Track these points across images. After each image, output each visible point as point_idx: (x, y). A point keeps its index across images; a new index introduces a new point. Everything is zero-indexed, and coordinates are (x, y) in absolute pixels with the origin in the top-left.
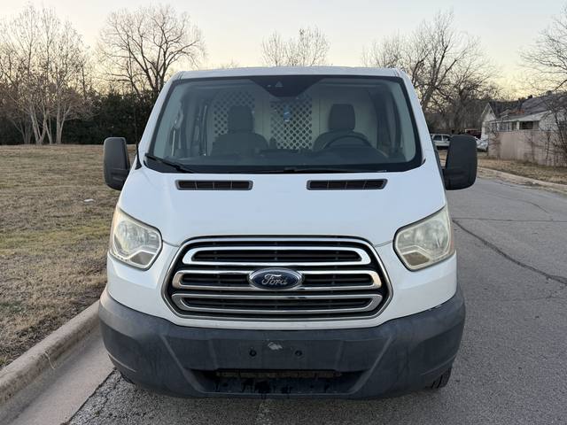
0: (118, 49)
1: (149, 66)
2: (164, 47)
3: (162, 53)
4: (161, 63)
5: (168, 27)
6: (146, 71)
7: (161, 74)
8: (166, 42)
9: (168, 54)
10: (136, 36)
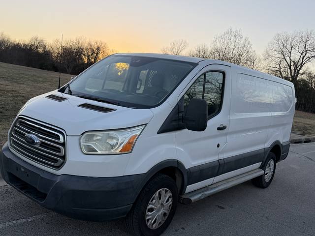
0: (276, 53)
1: (292, 64)
2: (304, 54)
3: (302, 57)
4: (300, 63)
5: (309, 42)
6: (290, 67)
7: (298, 69)
8: (306, 51)
9: (305, 57)
10: (289, 47)
